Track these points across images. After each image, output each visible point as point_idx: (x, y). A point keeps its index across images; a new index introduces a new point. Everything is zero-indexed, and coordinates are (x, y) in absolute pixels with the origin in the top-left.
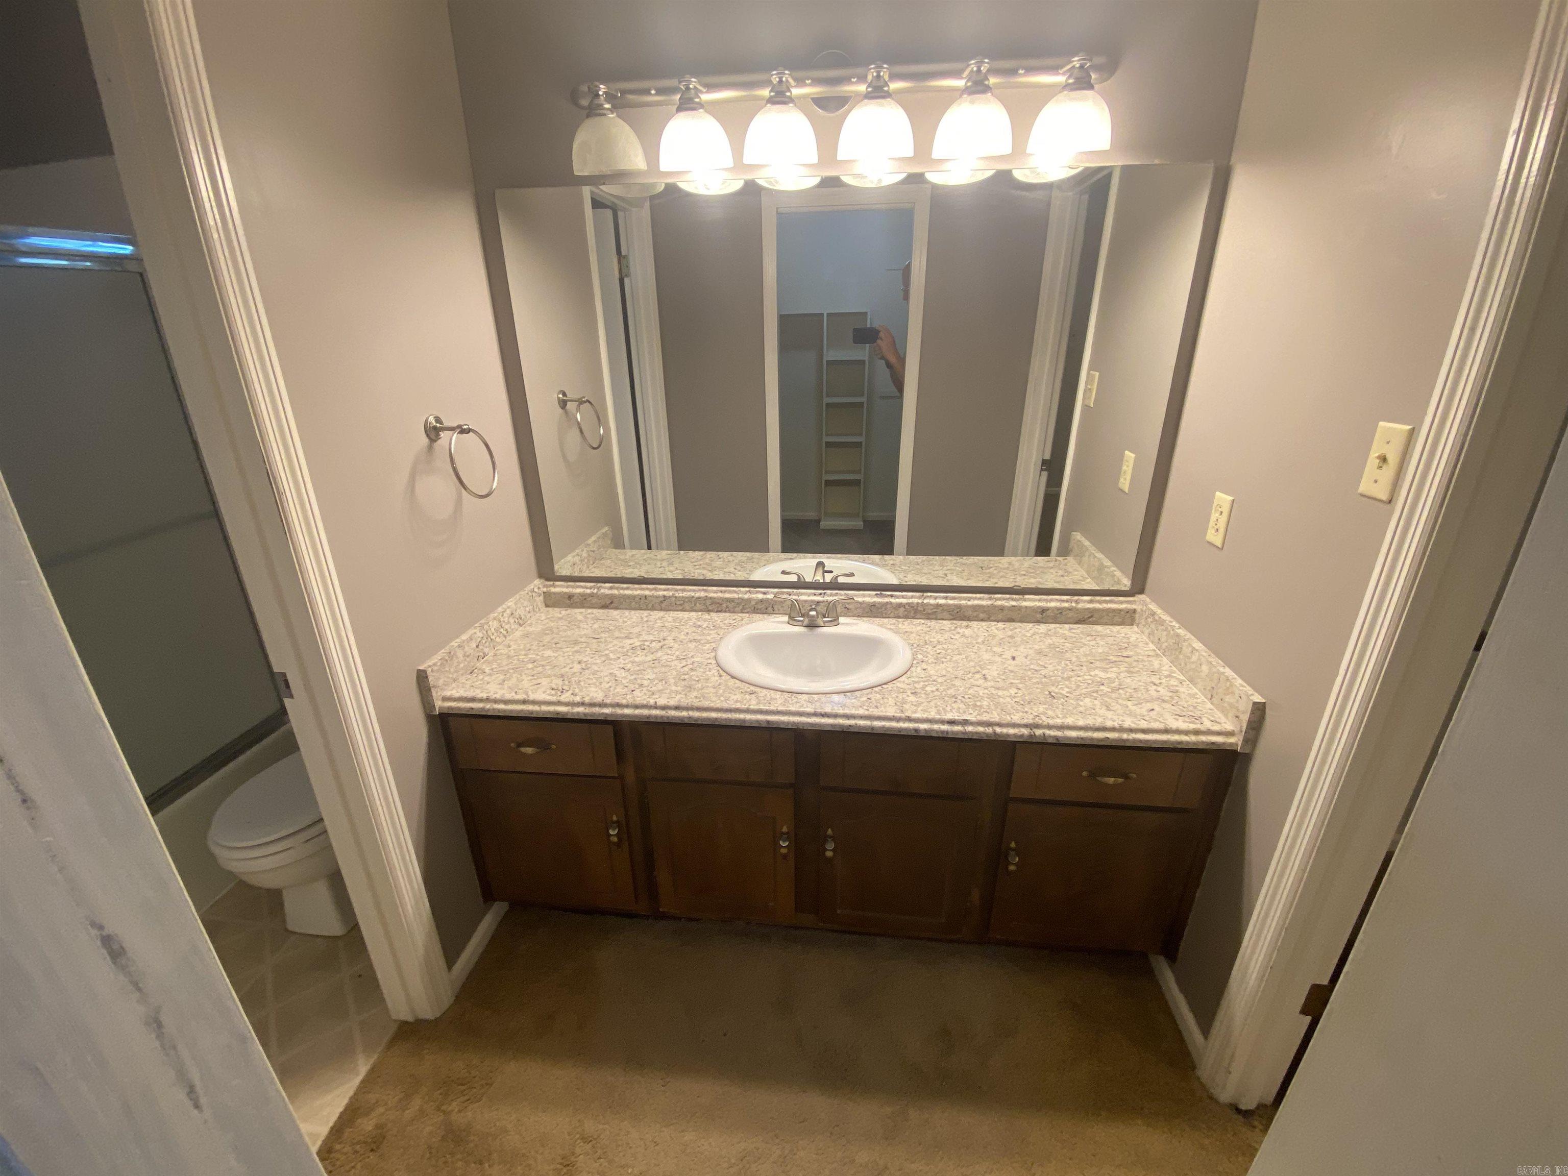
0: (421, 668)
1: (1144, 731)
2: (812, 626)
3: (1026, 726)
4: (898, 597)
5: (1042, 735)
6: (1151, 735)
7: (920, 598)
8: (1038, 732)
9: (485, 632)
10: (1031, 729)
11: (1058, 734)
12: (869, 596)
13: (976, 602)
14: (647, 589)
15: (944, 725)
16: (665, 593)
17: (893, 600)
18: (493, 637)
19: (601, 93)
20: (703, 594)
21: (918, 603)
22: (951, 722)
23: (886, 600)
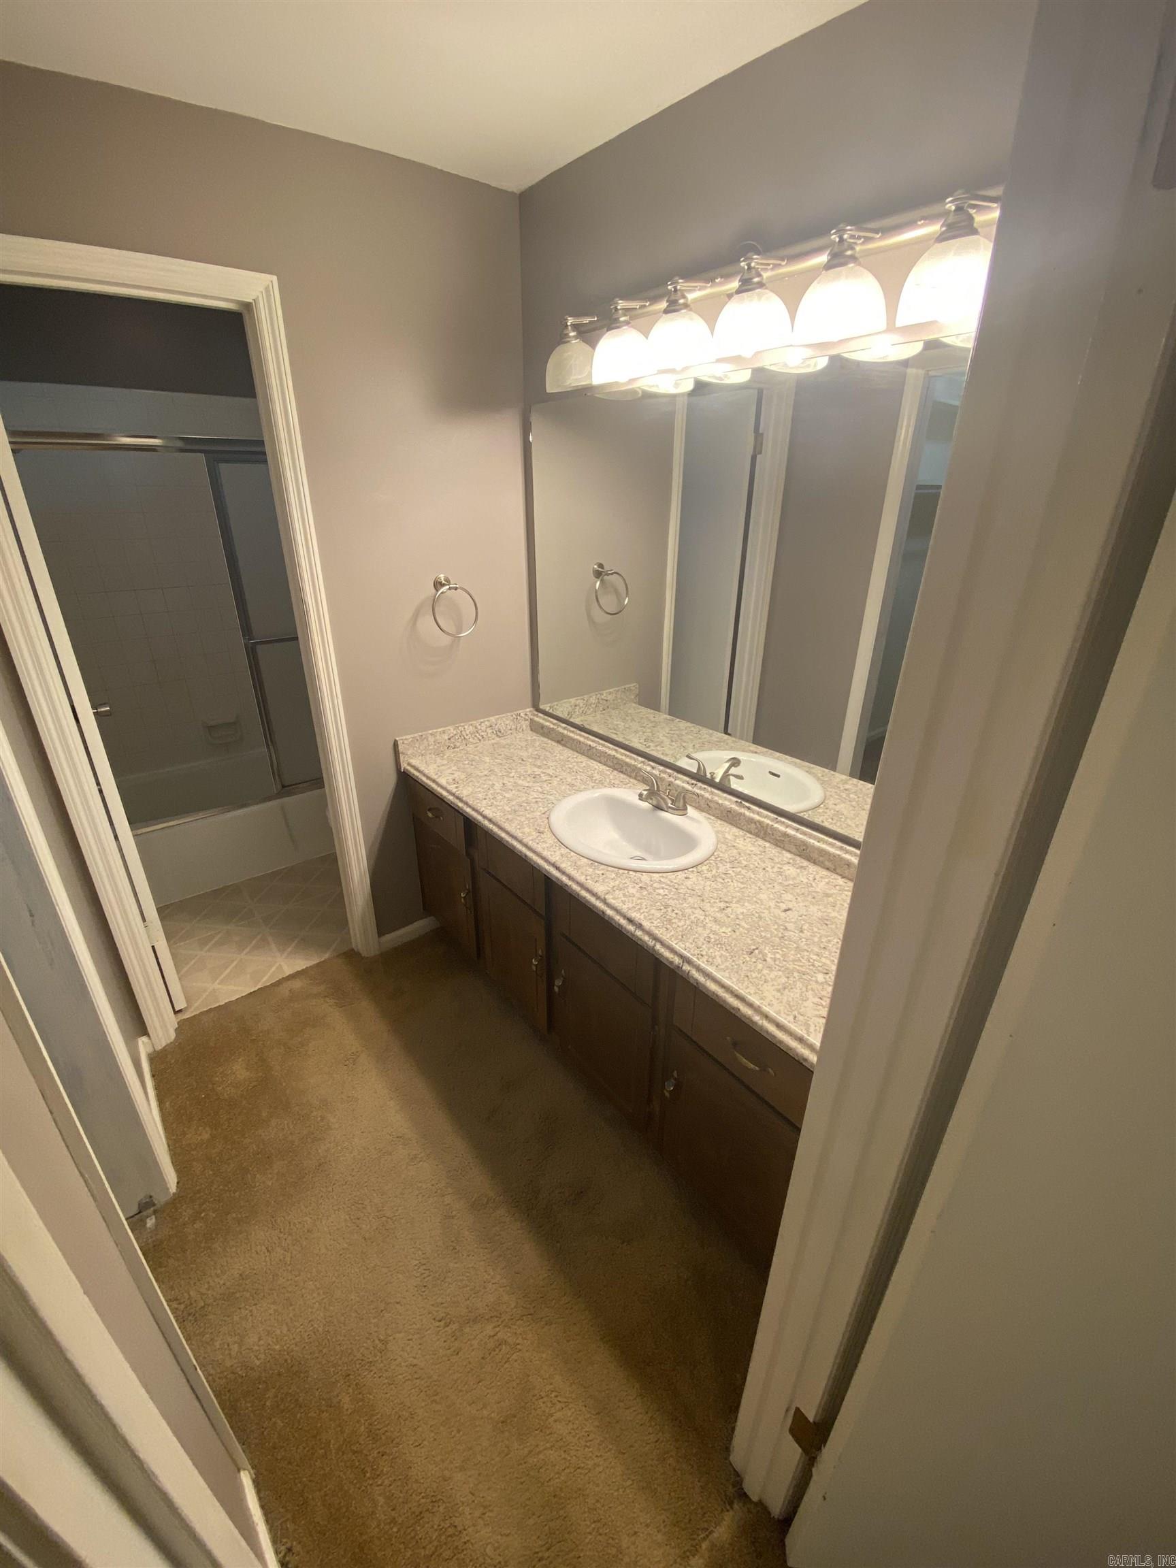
0: (397, 739)
1: (779, 1026)
2: (658, 807)
3: (681, 956)
4: (753, 812)
5: (687, 971)
6: (783, 1033)
7: (772, 820)
8: (686, 967)
9: (459, 732)
10: (683, 962)
11: (701, 979)
12: (730, 800)
13: (824, 846)
14: (584, 736)
15: (624, 919)
16: (591, 743)
17: (747, 813)
18: (467, 737)
19: (569, 324)
20: (613, 753)
21: (768, 824)
22: (630, 921)
23: (743, 810)
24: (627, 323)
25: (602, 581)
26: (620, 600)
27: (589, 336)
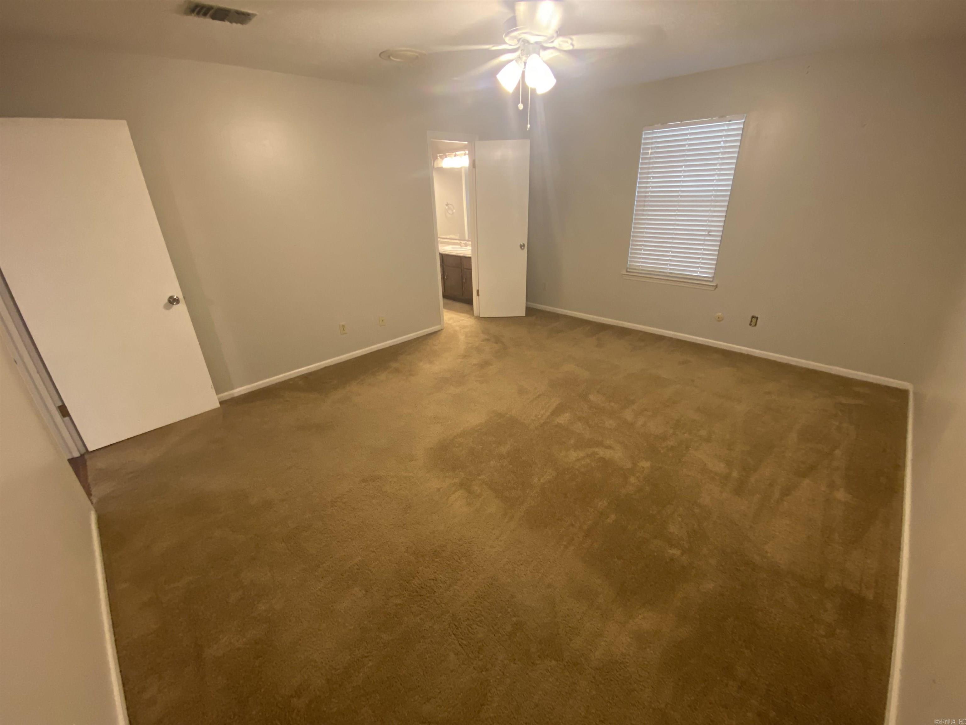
24: (449, 157)
25: (448, 207)
26: (452, 211)
27: (442, 158)
